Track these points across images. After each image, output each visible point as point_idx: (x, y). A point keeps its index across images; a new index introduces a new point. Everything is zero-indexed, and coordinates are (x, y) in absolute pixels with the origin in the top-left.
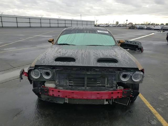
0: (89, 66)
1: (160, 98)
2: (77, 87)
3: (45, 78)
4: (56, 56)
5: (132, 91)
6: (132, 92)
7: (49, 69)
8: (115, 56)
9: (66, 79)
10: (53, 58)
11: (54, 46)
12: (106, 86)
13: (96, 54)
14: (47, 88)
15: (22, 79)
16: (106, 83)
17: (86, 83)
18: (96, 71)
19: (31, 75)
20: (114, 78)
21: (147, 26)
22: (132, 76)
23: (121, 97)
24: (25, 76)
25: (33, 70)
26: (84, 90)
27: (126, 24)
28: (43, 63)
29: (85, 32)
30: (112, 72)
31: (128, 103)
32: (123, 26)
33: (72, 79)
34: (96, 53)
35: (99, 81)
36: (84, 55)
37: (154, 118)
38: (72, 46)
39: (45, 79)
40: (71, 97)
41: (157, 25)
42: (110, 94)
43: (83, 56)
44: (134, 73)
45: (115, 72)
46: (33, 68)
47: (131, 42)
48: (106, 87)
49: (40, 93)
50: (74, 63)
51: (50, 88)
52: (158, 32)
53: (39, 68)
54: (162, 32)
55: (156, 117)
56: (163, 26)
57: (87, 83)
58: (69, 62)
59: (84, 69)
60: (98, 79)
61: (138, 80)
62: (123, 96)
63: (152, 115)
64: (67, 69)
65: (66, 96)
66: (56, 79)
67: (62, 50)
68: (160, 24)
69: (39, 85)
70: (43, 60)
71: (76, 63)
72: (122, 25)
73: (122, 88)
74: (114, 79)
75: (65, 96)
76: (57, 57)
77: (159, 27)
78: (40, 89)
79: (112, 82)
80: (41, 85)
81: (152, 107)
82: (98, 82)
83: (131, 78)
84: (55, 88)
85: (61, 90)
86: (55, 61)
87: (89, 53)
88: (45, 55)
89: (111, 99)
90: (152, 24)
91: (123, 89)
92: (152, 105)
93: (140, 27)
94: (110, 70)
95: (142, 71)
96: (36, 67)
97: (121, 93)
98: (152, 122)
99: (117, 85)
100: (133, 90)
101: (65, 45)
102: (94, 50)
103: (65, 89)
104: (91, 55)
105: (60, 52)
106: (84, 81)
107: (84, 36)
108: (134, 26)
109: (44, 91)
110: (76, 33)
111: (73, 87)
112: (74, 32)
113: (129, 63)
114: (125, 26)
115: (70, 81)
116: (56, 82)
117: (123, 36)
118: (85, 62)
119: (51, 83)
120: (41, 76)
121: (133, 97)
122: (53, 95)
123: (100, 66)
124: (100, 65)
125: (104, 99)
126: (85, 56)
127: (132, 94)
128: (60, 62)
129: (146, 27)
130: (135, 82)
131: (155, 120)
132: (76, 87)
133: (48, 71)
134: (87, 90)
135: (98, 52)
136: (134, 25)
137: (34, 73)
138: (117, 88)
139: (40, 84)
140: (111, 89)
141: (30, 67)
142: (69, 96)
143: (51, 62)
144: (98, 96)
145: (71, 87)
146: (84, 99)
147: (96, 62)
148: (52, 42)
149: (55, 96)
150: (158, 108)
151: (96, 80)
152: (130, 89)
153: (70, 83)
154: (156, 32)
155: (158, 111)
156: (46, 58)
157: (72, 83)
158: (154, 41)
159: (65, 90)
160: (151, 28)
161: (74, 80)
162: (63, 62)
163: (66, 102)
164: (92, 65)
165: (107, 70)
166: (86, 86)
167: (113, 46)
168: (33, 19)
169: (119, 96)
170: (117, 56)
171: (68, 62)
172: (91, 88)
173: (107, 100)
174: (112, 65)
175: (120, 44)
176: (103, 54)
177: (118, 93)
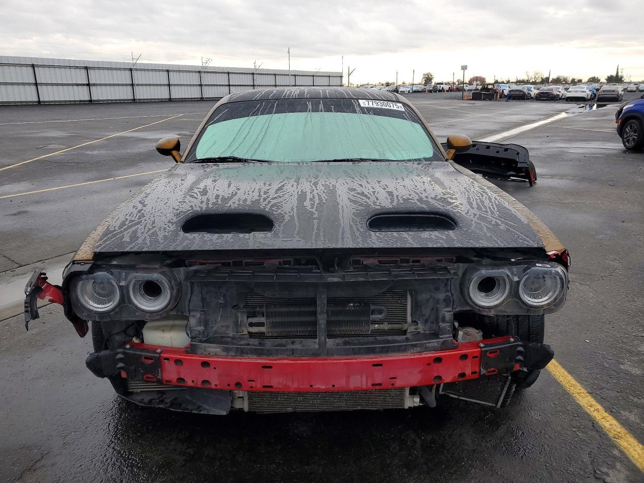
0: (333, 246)
1: (626, 366)
2: (283, 341)
3: (144, 308)
4: (186, 207)
5: (520, 349)
6: (520, 353)
7: (157, 266)
8: (443, 200)
9: (234, 307)
10: (175, 220)
11: (182, 169)
12: (411, 329)
13: (363, 194)
14: (153, 349)
15: (35, 316)
16: (409, 319)
17: (322, 320)
18: (366, 268)
19: (80, 298)
20: (441, 296)
21: (538, 86)
22: (518, 282)
23: (475, 373)
24: (52, 301)
25: (84, 277)
26: (315, 355)
27: (463, 83)
28: (129, 243)
29: (310, 107)
30: (434, 270)
31: (502, 398)
32: (450, 90)
33: (261, 307)
34: (359, 190)
35: (380, 312)
36: (311, 200)
37: (615, 457)
38: (258, 164)
39: (143, 311)
40: (258, 385)
41: (574, 82)
42: (429, 364)
43: (307, 203)
44: (525, 270)
45: (445, 269)
46: (86, 268)
47: (488, 147)
48: (408, 335)
49: (124, 375)
50: (269, 234)
51: (166, 350)
52: (581, 110)
53: (115, 263)
54: (595, 107)
55: (621, 451)
56: (596, 86)
57: (329, 323)
58: (247, 235)
59: (313, 262)
60: (374, 304)
61: (543, 301)
62: (483, 371)
63: (606, 443)
64: (235, 264)
65: (238, 384)
66: (190, 311)
67: (215, 181)
68: (585, 80)
69: (118, 338)
70: (131, 230)
71: (276, 235)
72: (446, 87)
73: (475, 334)
74: (445, 300)
75: (233, 385)
76: (190, 214)
77: (584, 91)
78: (120, 356)
79: (436, 311)
80: (128, 338)
81: (599, 407)
82: (373, 317)
83: (515, 294)
84: (186, 348)
85: (216, 355)
86: (182, 233)
87: (332, 192)
88: (140, 206)
89: (430, 387)
90: (557, 81)
91: (481, 342)
92: (601, 400)
93: (512, 93)
94: (425, 260)
95: (561, 259)
96: (101, 260)
97: (474, 357)
98: (607, 474)
99: (456, 324)
100: (522, 340)
101: (226, 165)
102: (349, 180)
103: (232, 353)
104: (339, 200)
105: (204, 192)
106: (314, 313)
107: (306, 123)
108: (490, 87)
109: (142, 363)
110: (270, 113)
111: (269, 344)
112: (264, 110)
113: (502, 227)
114: (458, 90)
115: (254, 315)
116: (193, 321)
117: (451, 126)
118: (315, 231)
119: (172, 328)
120: (125, 300)
121: (525, 370)
122: (181, 380)
123: (382, 245)
124: (379, 239)
125: (402, 389)
126: (312, 206)
127: (520, 357)
128: (207, 236)
129: (537, 92)
130: (531, 306)
131: (618, 465)
132: (279, 341)
133: (155, 276)
134: (329, 353)
135: (369, 186)
136: (490, 84)
137: (89, 286)
138: (455, 336)
139: (125, 332)
140: (434, 343)
141: (74, 262)
142: (252, 384)
143: (165, 237)
144: (379, 376)
145: (260, 343)
146: (318, 392)
147: (363, 226)
148: (174, 153)
149: (189, 383)
150: (624, 409)
151: (365, 306)
152: (512, 340)
153: (251, 325)
154: (574, 108)
155: (625, 423)
156: (143, 219)
157: (261, 324)
158: (570, 140)
159: (233, 357)
160: (555, 93)
161: (272, 309)
162: (216, 235)
163: (238, 405)
164: (349, 244)
165: (413, 261)
166: (321, 336)
167: (426, 159)
168: (99, 68)
169: (468, 372)
170: (452, 198)
171: (241, 235)
172: (346, 343)
173: (414, 391)
174: (430, 240)
175: (453, 151)
176: (390, 194)
177: (464, 357)
